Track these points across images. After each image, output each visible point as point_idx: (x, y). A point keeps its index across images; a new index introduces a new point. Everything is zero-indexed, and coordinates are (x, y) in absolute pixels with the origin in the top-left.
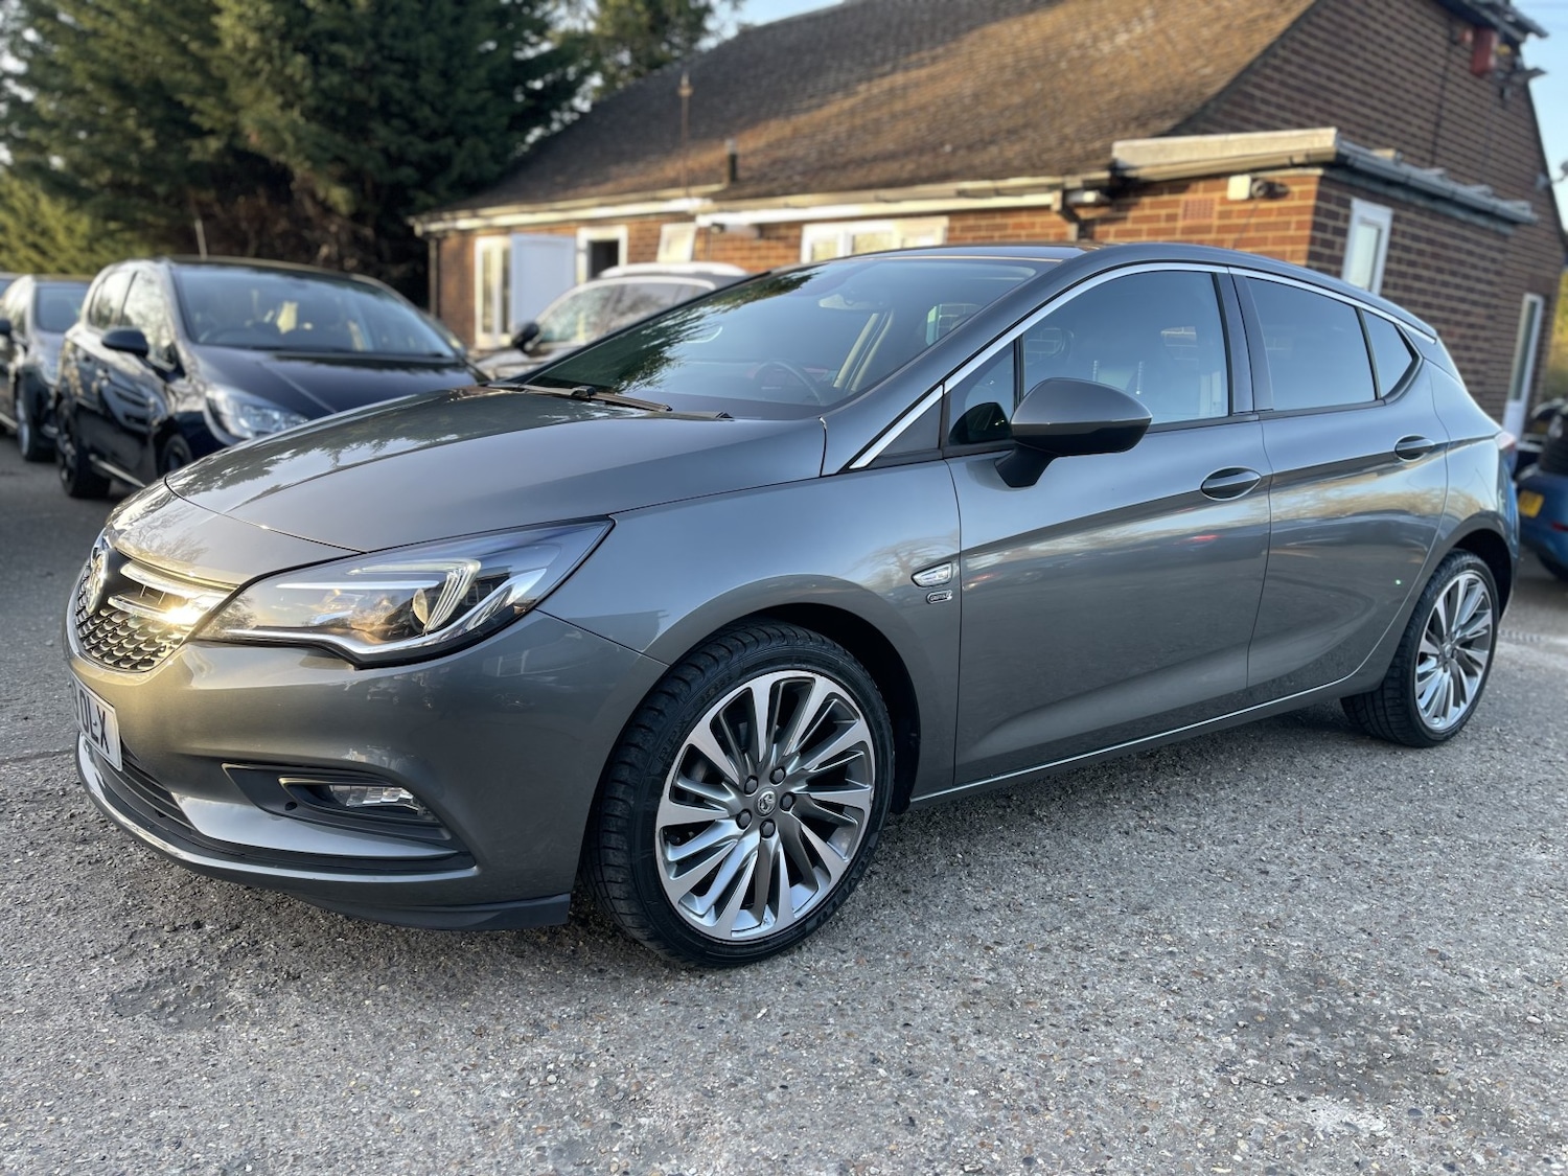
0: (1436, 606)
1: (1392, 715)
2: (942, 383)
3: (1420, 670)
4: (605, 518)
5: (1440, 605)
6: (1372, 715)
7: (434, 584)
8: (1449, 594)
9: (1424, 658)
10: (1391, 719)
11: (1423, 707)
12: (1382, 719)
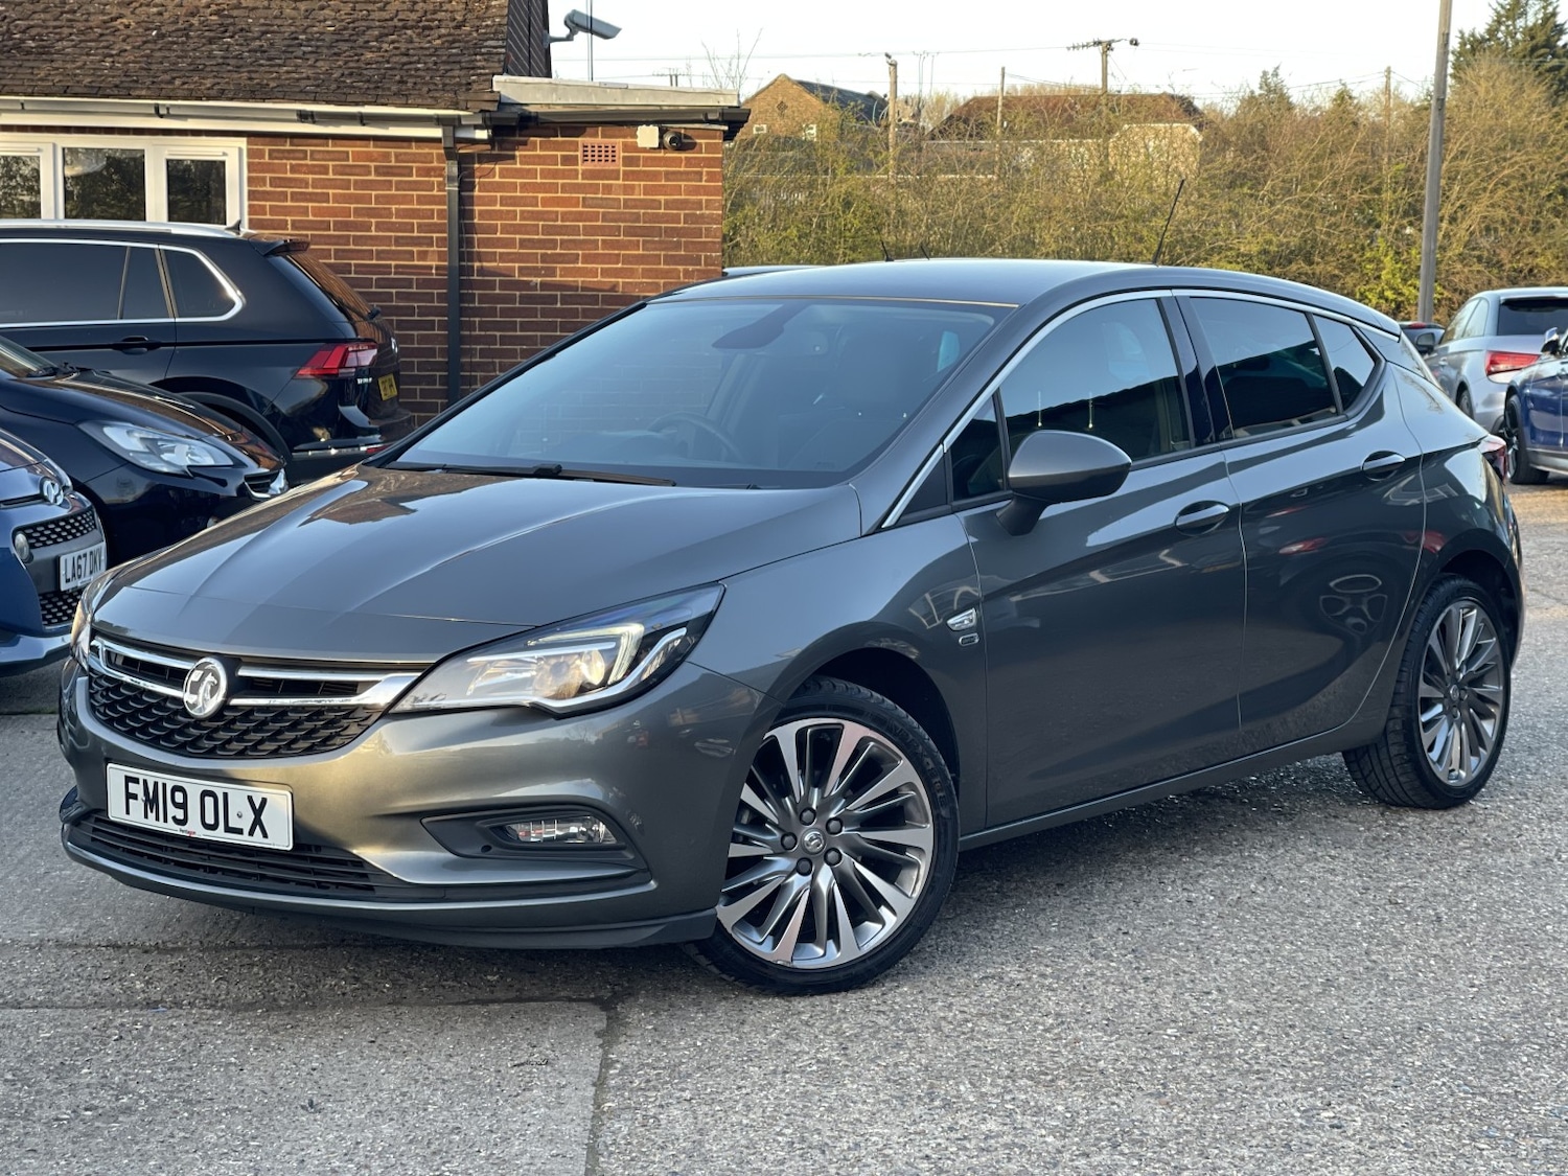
0: (1430, 642)
1: (1401, 774)
2: (941, 442)
3: (1424, 718)
4: (715, 583)
5: (1434, 642)
6: (1382, 778)
7: (612, 645)
8: (1442, 626)
9: (1427, 704)
10: (1402, 779)
11: (1435, 759)
12: (1393, 781)
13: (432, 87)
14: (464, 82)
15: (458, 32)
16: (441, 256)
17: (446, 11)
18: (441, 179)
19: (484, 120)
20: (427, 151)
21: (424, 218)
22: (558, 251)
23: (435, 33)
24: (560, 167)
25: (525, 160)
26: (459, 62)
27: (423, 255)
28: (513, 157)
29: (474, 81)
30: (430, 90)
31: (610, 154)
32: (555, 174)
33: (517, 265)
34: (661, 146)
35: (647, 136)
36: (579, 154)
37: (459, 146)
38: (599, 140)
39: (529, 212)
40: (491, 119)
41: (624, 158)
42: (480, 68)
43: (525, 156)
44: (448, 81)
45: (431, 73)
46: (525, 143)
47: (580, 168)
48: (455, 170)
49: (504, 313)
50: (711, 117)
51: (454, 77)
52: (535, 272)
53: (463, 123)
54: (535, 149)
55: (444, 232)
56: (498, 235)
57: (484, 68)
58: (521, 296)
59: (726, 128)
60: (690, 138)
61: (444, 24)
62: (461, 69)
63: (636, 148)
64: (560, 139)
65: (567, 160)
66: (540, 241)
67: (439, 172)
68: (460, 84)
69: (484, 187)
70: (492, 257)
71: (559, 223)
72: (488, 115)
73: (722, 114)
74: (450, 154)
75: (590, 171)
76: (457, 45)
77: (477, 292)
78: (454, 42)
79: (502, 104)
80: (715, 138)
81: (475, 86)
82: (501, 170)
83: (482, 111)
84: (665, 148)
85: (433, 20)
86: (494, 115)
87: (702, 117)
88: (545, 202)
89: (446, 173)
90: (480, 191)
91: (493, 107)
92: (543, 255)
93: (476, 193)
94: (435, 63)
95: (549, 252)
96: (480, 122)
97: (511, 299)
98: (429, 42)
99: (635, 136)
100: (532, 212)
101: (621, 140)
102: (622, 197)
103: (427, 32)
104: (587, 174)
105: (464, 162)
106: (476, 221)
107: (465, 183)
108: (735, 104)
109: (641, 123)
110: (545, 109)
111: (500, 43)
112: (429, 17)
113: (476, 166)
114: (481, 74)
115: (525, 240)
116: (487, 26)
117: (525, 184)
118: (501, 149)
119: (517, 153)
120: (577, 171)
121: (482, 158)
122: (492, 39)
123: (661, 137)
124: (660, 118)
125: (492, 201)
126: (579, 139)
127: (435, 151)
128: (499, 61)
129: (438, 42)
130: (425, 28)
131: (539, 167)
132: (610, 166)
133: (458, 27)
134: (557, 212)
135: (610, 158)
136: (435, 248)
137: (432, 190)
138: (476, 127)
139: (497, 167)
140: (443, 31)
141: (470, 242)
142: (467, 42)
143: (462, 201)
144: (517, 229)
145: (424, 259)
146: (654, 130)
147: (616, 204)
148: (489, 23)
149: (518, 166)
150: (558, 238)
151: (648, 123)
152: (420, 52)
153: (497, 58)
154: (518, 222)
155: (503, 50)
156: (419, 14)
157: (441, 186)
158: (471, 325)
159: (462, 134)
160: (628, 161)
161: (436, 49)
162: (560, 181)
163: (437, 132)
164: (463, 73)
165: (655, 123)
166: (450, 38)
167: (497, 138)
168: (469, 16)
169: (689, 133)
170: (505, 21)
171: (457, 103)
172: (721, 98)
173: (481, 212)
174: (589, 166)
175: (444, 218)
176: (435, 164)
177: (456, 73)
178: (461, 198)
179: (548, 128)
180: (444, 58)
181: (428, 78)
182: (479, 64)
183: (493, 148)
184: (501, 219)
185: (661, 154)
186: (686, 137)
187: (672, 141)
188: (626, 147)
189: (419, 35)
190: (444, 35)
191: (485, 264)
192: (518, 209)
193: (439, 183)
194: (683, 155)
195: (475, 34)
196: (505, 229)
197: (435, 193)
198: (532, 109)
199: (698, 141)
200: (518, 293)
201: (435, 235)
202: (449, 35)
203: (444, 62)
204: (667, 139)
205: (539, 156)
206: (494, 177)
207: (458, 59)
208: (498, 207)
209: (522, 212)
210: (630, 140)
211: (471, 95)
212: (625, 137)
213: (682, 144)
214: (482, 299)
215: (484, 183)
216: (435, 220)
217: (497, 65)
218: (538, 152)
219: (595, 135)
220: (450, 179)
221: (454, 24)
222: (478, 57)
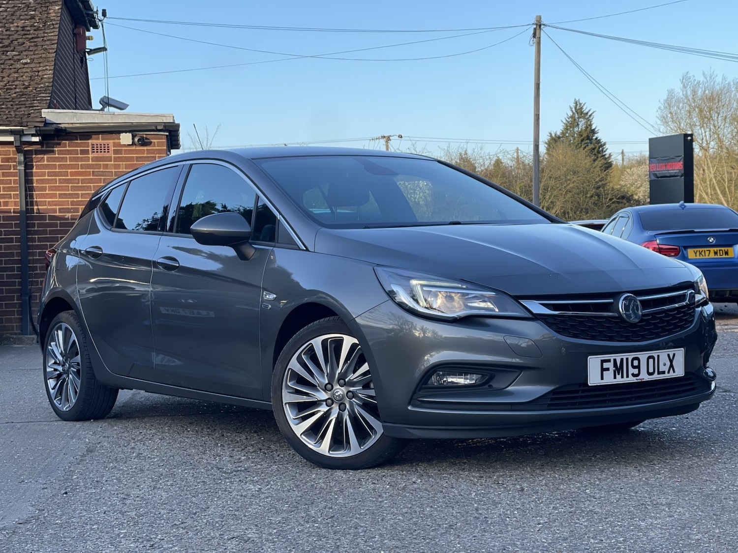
13: (9, 116)
14: (26, 113)
15: (26, 90)
16: (16, 204)
17: (20, 81)
18: (15, 164)
19: (36, 131)
20: (7, 149)
21: (6, 184)
22: (80, 199)
23: (13, 91)
24: (79, 156)
25: (60, 152)
26: (25, 104)
27: (6, 204)
28: (53, 152)
29: (32, 113)
30: (7, 118)
31: (106, 148)
32: (77, 159)
33: (58, 207)
34: (133, 144)
35: (126, 138)
36: (90, 149)
37: (24, 146)
38: (100, 141)
39: (63, 179)
40: (40, 130)
41: (114, 150)
42: (35, 107)
43: (60, 150)
44: (17, 113)
45: (9, 110)
46: (59, 144)
47: (90, 156)
48: (22, 158)
49: (51, 232)
50: (159, 128)
51: (21, 111)
52: (68, 211)
53: (25, 133)
54: (66, 147)
55: (17, 191)
56: (47, 192)
57: (37, 107)
58: (60, 223)
59: (168, 134)
60: (148, 139)
61: (18, 87)
62: (26, 107)
63: (119, 145)
64: (79, 141)
65: (83, 152)
66: (69, 194)
67: (13, 160)
68: (24, 115)
69: (38, 167)
70: (44, 203)
71: (80, 185)
72: (38, 128)
73: (165, 126)
74: (19, 150)
75: (96, 157)
76: (24, 96)
77: (36, 222)
78: (23, 95)
79: (46, 123)
80: (162, 139)
81: (32, 115)
82: (48, 158)
83: (35, 127)
84: (135, 145)
85: (12, 85)
86: (41, 129)
87: (154, 128)
88: (72, 174)
89: (17, 160)
90: (36, 169)
91: (42, 125)
92: (71, 202)
93: (34, 170)
94: (12, 105)
95: (75, 200)
96: (34, 132)
97: (55, 225)
98: (10, 95)
99: (120, 139)
100: (65, 179)
101: (112, 141)
102: (113, 170)
103: (9, 91)
104: (94, 159)
105: (27, 154)
106: (34, 185)
107: (28, 166)
108: (172, 121)
109: (123, 132)
110: (71, 126)
111: (48, 95)
112: (10, 84)
113: (34, 156)
114: (36, 109)
115: (62, 194)
116: (41, 87)
117: (61, 165)
118: (47, 147)
119: (56, 149)
120: (89, 157)
121: (37, 152)
122: (44, 93)
123: (133, 139)
124: (132, 129)
125: (43, 174)
126: (90, 141)
127: (11, 149)
128: (46, 103)
129: (15, 95)
130: (7, 89)
131: (68, 156)
132: (107, 155)
133: (26, 88)
134: (79, 179)
135: (106, 151)
136: (13, 200)
137: (10, 169)
138: (33, 135)
139: (45, 156)
140: (17, 90)
141: (32, 196)
142: (30, 95)
143: (26, 175)
144: (57, 188)
145: (7, 206)
146: (129, 135)
147: (110, 174)
148: (42, 86)
149: (57, 156)
150: (80, 192)
151: (126, 132)
152: (4, 100)
153: (45, 102)
154: (58, 185)
155: (49, 98)
156: (5, 83)
157: (15, 167)
158: (33, 240)
159: (25, 139)
160: (116, 152)
161: (13, 99)
162: (80, 163)
163: (11, 139)
164: (26, 109)
165: (129, 132)
166: (21, 93)
167: (44, 142)
168: (32, 83)
169: (148, 137)
170: (51, 84)
171: (22, 123)
172: (164, 118)
173: (37, 180)
174: (95, 155)
175: (17, 184)
176: (11, 156)
177: (23, 109)
178: (26, 173)
179: (73, 136)
180: (17, 102)
181: (7, 112)
182: (35, 105)
183: (42, 147)
184: (48, 183)
185: (134, 148)
186: (146, 139)
187: (138, 140)
188: (115, 145)
189: (4, 92)
190: (18, 92)
191: (40, 207)
192: (58, 178)
193: (14, 166)
194: (145, 148)
195: (34, 91)
196: (51, 189)
197: (12, 171)
198: (63, 126)
199: (153, 141)
200: (59, 222)
201: (12, 193)
202: (21, 92)
203: (17, 105)
204: (136, 140)
205: (68, 150)
206: (44, 162)
207: (24, 103)
208: (46, 177)
209: (60, 179)
210: (117, 141)
211: (30, 119)
212: (114, 139)
213: (144, 142)
214: (39, 225)
215: (38, 165)
216: (12, 185)
217: (45, 105)
218: (68, 148)
219: (98, 139)
220: (20, 163)
221: (24, 87)
222: (35, 102)
